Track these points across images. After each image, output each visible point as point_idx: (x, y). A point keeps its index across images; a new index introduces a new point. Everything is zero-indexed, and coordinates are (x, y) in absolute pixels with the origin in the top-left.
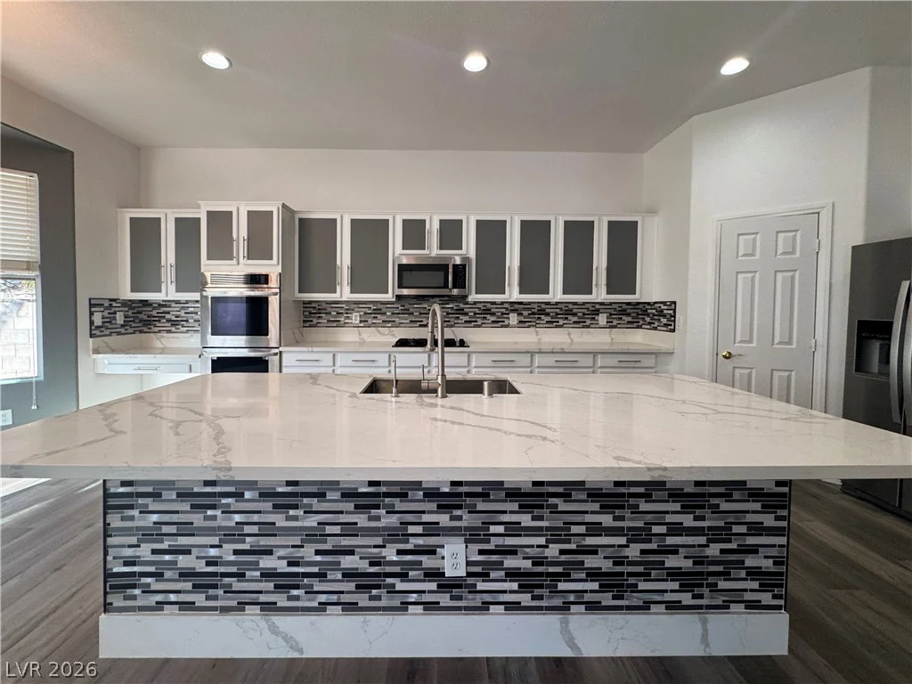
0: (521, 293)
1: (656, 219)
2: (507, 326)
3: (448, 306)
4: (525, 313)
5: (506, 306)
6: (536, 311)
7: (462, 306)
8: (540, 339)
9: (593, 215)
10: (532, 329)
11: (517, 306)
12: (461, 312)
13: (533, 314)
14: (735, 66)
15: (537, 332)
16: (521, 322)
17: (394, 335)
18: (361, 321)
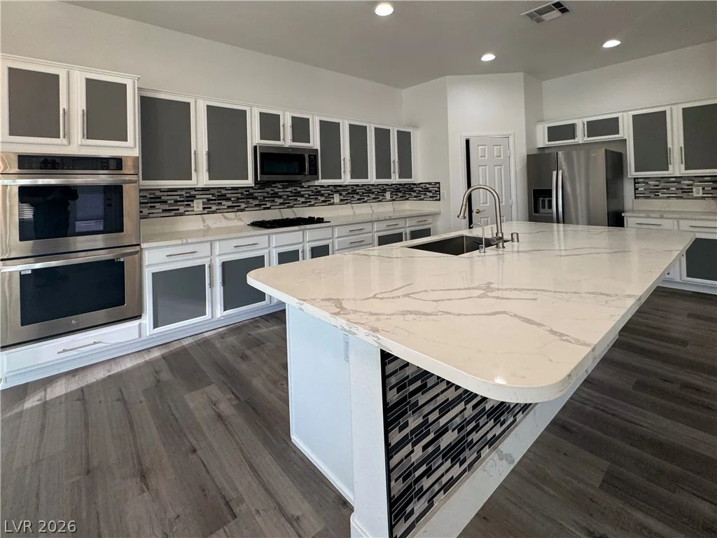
0: (352, 178)
1: (418, 132)
2: (332, 204)
3: (288, 190)
4: (344, 193)
5: (331, 188)
6: (350, 191)
7: (299, 189)
8: (354, 212)
9: (389, 125)
10: (349, 205)
11: (338, 188)
12: (298, 194)
13: (349, 193)
14: (488, 57)
15: (352, 207)
16: (341, 200)
17: (240, 219)
18: (204, 208)
